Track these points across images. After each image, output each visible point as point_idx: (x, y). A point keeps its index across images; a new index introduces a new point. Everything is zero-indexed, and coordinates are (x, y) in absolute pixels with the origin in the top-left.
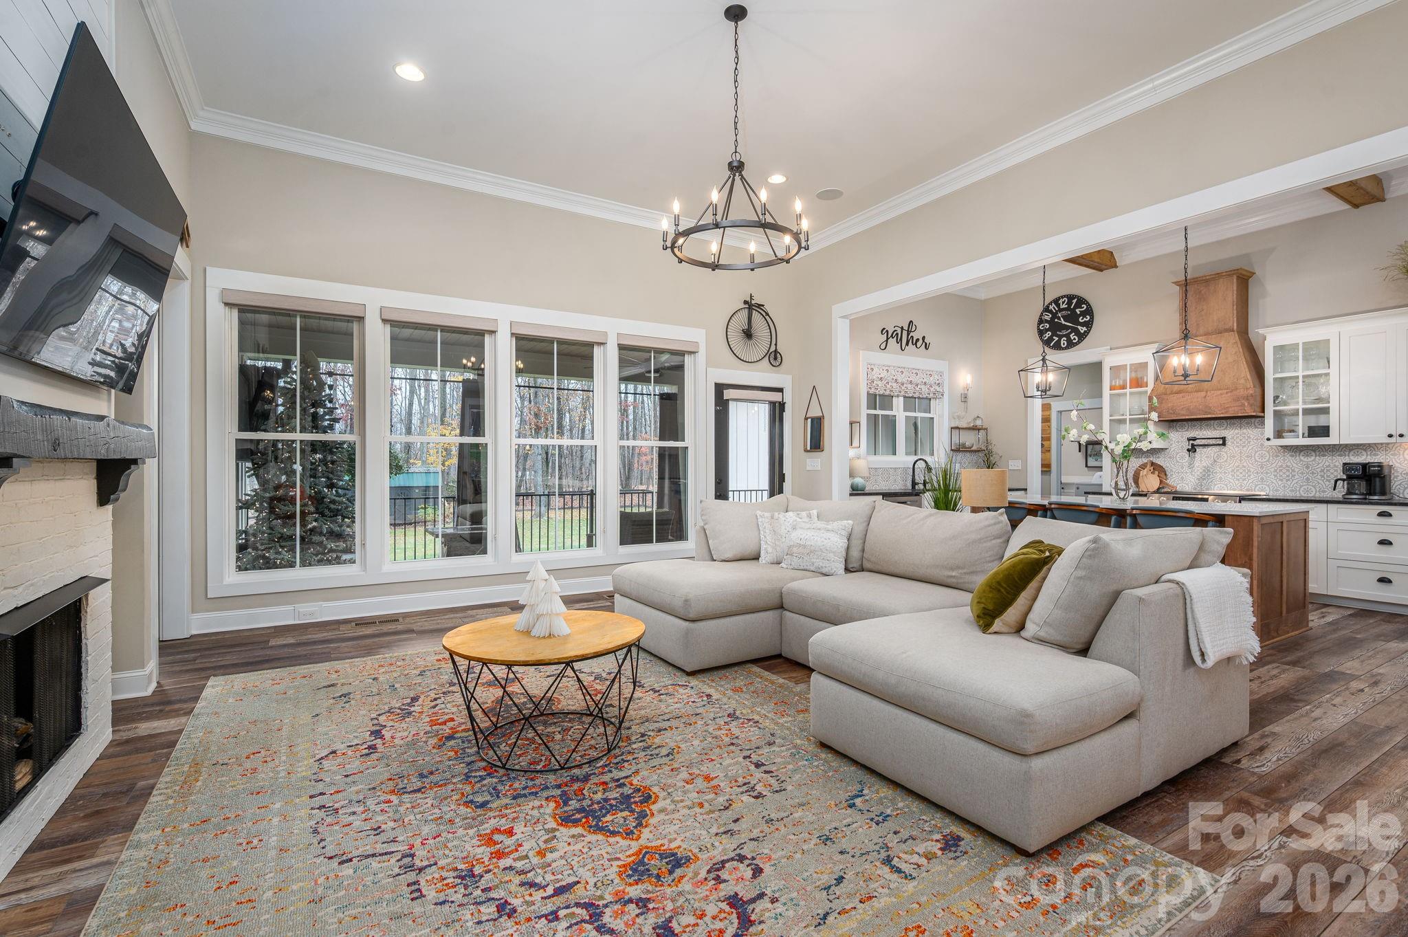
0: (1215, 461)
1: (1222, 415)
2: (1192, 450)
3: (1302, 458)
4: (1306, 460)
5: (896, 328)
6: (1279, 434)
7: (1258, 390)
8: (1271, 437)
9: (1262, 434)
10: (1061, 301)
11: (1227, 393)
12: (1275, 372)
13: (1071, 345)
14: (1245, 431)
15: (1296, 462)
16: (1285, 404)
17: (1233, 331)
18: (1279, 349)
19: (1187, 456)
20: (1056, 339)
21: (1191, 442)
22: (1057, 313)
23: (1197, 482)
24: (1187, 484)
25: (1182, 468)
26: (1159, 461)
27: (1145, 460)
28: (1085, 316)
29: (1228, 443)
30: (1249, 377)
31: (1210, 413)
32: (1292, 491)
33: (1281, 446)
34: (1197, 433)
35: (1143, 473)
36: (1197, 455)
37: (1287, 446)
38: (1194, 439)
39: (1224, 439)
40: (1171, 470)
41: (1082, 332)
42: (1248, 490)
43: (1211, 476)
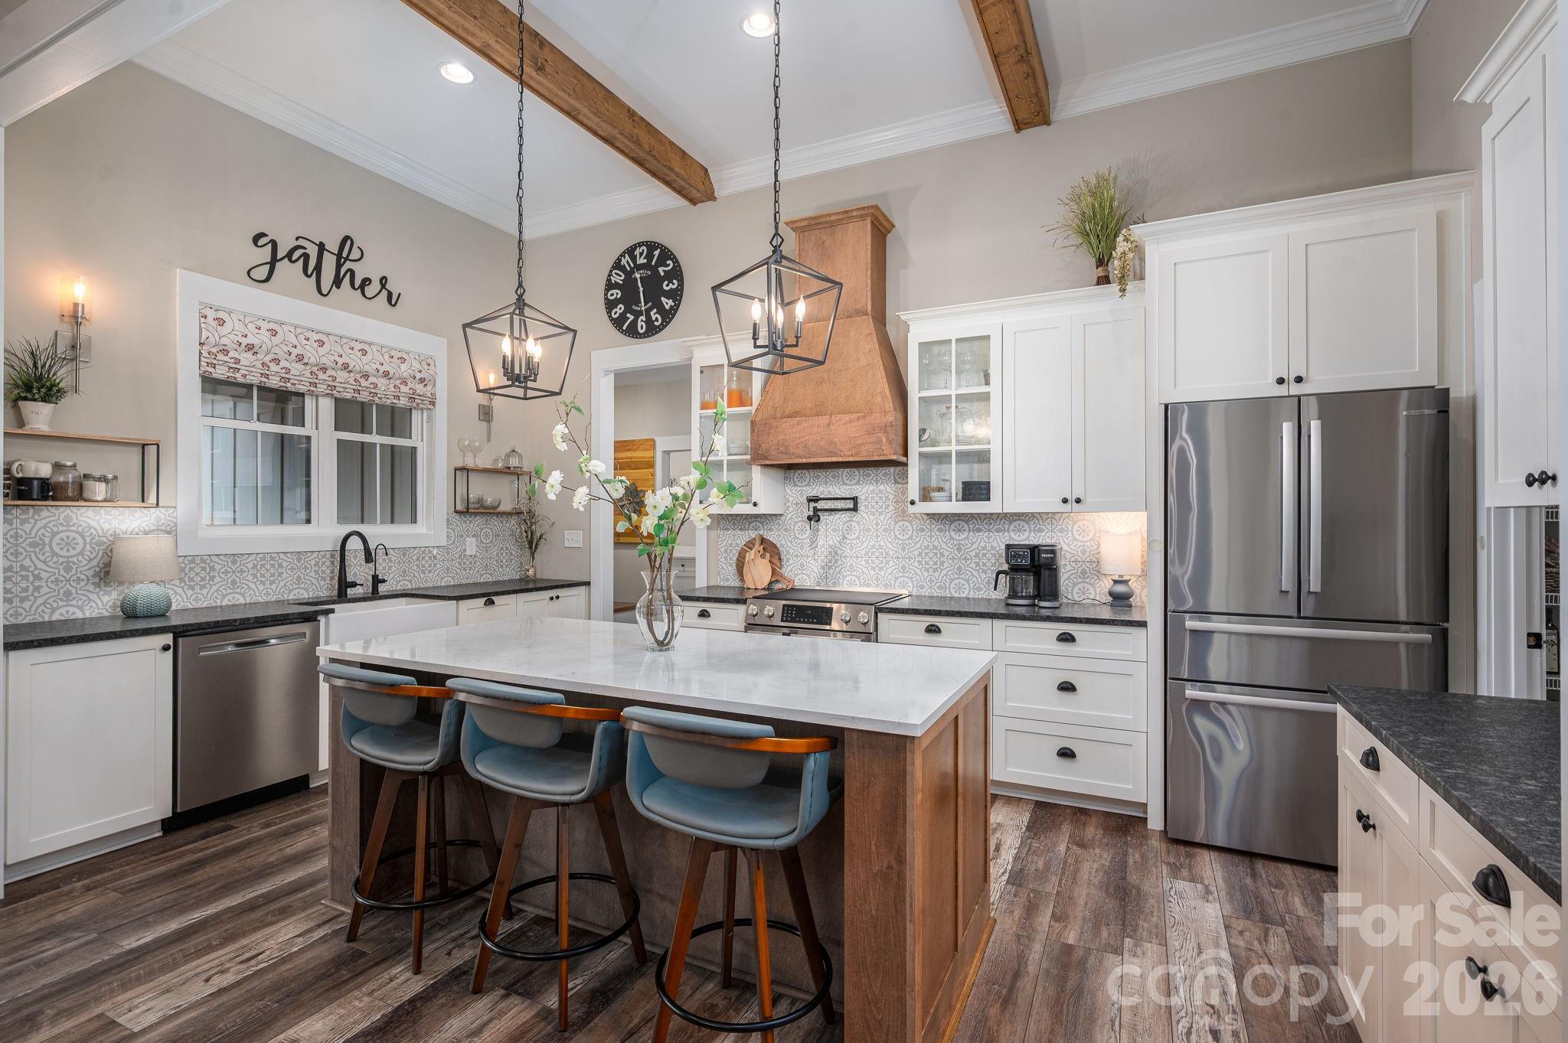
0: (844, 537)
1: (851, 459)
2: (814, 517)
3: (953, 533)
4: (956, 537)
5: (301, 242)
6: (925, 496)
7: (900, 417)
8: (917, 499)
9: (905, 492)
10: (637, 252)
11: (858, 418)
12: (921, 389)
13: (652, 330)
14: (882, 487)
15: (944, 540)
16: (934, 444)
17: (866, 314)
18: (925, 347)
19: (808, 527)
20: (631, 317)
21: (812, 505)
22: (632, 272)
23: (821, 571)
24: (809, 576)
25: (802, 548)
26: (772, 536)
27: (753, 534)
28: (670, 282)
29: (861, 507)
30: (887, 392)
31: (835, 454)
32: (940, 588)
33: (927, 514)
34: (821, 489)
35: (751, 555)
36: (822, 525)
37: (934, 514)
38: (816, 500)
39: (855, 499)
40: (787, 552)
41: (667, 307)
42: (886, 586)
43: (839, 562)
